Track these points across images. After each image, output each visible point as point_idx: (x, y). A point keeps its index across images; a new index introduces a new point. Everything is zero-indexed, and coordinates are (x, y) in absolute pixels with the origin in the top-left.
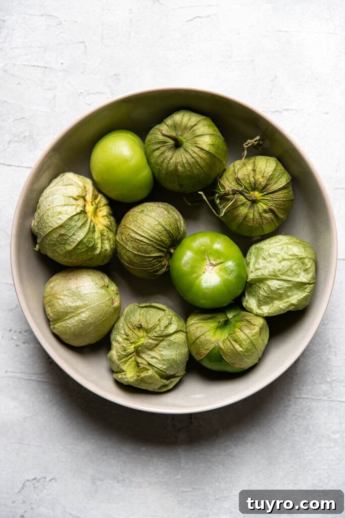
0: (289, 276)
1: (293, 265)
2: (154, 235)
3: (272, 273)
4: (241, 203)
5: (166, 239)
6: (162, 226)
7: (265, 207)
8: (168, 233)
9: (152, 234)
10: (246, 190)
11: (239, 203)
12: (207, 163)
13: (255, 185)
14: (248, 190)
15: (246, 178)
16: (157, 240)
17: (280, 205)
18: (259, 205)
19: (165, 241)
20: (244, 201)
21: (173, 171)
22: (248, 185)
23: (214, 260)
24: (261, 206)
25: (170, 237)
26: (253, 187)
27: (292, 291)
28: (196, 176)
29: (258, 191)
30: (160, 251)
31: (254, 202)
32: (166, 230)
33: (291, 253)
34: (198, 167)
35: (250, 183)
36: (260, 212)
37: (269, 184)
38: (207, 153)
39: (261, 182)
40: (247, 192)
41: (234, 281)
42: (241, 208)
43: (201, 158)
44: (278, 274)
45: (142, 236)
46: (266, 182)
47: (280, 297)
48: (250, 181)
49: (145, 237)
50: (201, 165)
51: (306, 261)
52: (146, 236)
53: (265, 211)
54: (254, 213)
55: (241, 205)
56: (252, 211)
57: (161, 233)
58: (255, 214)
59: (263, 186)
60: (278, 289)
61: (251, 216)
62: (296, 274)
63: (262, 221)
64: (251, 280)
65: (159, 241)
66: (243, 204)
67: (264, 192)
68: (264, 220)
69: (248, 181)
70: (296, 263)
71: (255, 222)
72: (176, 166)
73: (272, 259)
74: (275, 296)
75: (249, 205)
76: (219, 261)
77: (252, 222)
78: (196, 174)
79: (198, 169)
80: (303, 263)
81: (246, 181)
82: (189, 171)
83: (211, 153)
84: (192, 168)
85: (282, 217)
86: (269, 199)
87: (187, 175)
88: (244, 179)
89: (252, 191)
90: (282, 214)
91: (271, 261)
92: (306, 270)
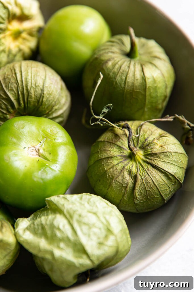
0: (82, 230)
1: (96, 227)
2: (30, 81)
3: (71, 212)
4: (121, 145)
5: (33, 96)
6: (44, 84)
7: (134, 169)
8: (41, 96)
9: (29, 78)
10: (135, 142)
11: (119, 143)
12: (133, 83)
13: (148, 145)
14: (138, 144)
15: (148, 132)
16: (27, 87)
17: (147, 183)
18: (131, 163)
19: (31, 97)
20: (123, 146)
21: (103, 61)
22: (142, 140)
23: (44, 150)
24: (132, 166)
25: (38, 101)
26: (144, 146)
27: (68, 246)
28: (114, 83)
29: (144, 152)
30: (18, 100)
31: (131, 156)
32: (42, 90)
33: (107, 217)
34: (124, 78)
35: (146, 140)
36: (126, 167)
37: (159, 157)
38: (143, 78)
39: (155, 148)
40: (136, 145)
41: (35, 179)
42: (115, 149)
43: (134, 75)
44: (76, 217)
45: (21, 72)
46: (159, 152)
47: (52, 238)
48: (148, 138)
49: (21, 74)
50: (127, 80)
51: (112, 238)
52: (23, 74)
53: (130, 172)
54: (121, 162)
55: (118, 146)
56: (121, 160)
57: (36, 86)
58: (120, 164)
59: (154, 152)
60: (59, 229)
61: (115, 162)
62: (89, 236)
63: (118, 176)
64: (48, 201)
65: (27, 90)
66: (120, 148)
67: (148, 159)
68: (120, 177)
69: (146, 137)
70: (100, 229)
71: (111, 170)
72: (109, 60)
73: (86, 205)
74: (49, 232)
75: (124, 154)
76: (46, 154)
77: (109, 167)
78: (116, 82)
79: (122, 79)
80: (106, 237)
81: (145, 135)
82: (114, 73)
83: (145, 81)
84: (118, 73)
85: (138, 196)
86: (146, 168)
87: (109, 74)
88: (145, 132)
89: (140, 148)
90: (141, 194)
91: (83, 205)
92: (101, 244)
